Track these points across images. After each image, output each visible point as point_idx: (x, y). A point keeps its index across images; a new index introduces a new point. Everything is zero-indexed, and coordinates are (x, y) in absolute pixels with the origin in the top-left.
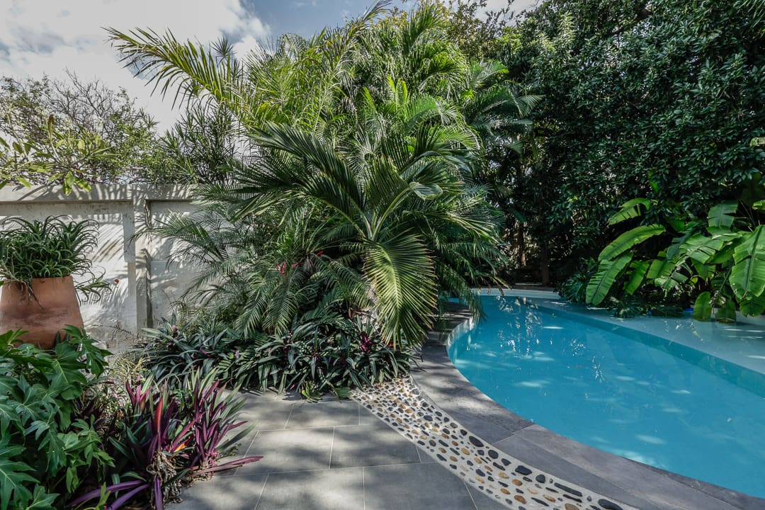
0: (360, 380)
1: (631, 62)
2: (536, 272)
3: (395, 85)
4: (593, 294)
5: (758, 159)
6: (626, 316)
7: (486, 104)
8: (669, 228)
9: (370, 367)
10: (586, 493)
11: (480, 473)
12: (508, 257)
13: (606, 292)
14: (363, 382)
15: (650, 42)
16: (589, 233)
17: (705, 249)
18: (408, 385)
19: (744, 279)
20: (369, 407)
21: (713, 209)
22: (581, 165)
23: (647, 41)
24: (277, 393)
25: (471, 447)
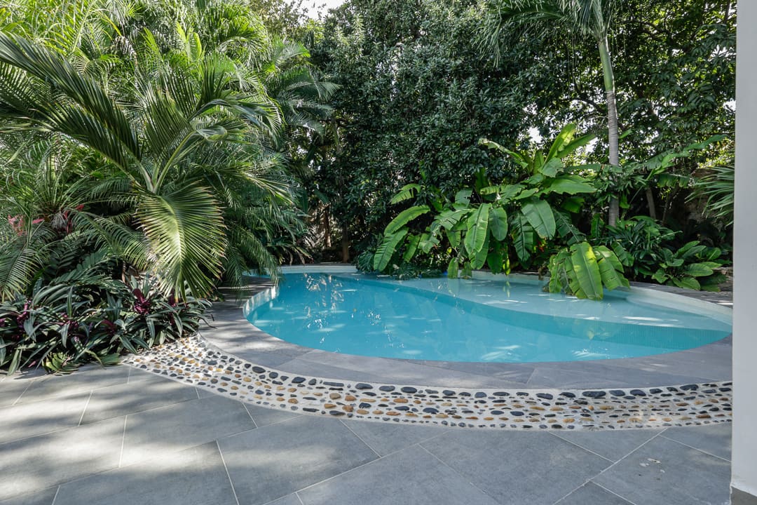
0: (134, 344)
1: (406, 69)
2: (340, 253)
3: (186, 35)
4: (379, 262)
5: (483, 158)
6: (403, 279)
7: (289, 82)
8: (433, 208)
9: (148, 330)
10: (346, 383)
11: (259, 392)
12: (315, 239)
13: (388, 259)
14: (137, 347)
15: (420, 56)
16: (378, 212)
17: (451, 220)
18: (194, 342)
19: (472, 240)
20: (144, 366)
21: (459, 193)
22: (371, 152)
23: (418, 55)
24: (6, 374)
25: (254, 374)
